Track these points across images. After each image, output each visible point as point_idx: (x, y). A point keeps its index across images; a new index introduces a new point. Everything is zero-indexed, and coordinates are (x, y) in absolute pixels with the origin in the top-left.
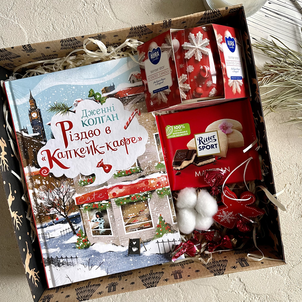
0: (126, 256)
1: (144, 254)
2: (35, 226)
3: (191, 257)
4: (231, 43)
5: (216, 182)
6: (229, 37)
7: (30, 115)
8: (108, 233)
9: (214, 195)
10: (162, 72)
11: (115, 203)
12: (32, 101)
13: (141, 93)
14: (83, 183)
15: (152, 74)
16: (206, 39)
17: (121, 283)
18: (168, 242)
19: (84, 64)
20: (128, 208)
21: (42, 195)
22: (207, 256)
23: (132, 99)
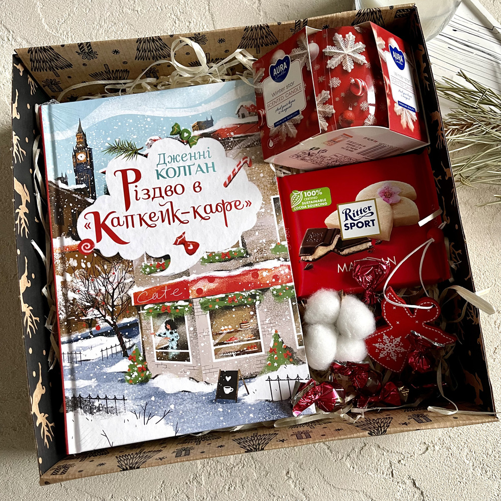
0: (211, 401)
1: (244, 399)
2: (58, 340)
4: (398, 57)
5: (373, 280)
6: (395, 48)
7: (75, 156)
8: (184, 357)
9: (370, 305)
10: (290, 91)
11: (199, 307)
12: (81, 135)
13: (254, 133)
14: (148, 270)
15: (274, 97)
16: (360, 43)
17: (199, 448)
18: (288, 380)
20: (221, 315)
21: (78, 286)
23: (239, 142)
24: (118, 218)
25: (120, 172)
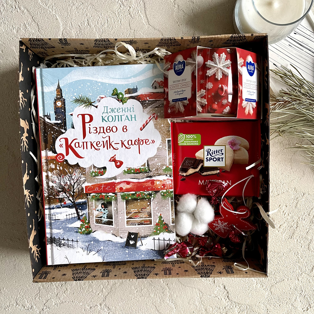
0: (123, 247)
1: (140, 248)
2: (43, 206)
3: (182, 258)
4: (251, 68)
5: (217, 192)
6: (250, 62)
7: (55, 103)
8: (110, 223)
9: (213, 205)
10: (183, 84)
11: (120, 197)
12: (59, 90)
13: (161, 99)
14: (94, 174)
15: (174, 84)
16: (229, 60)
17: (114, 271)
18: (164, 240)
19: (112, 64)
20: (132, 203)
21: (55, 179)
22: (198, 259)
23: (151, 104)
24: (79, 143)
25: (81, 115)
